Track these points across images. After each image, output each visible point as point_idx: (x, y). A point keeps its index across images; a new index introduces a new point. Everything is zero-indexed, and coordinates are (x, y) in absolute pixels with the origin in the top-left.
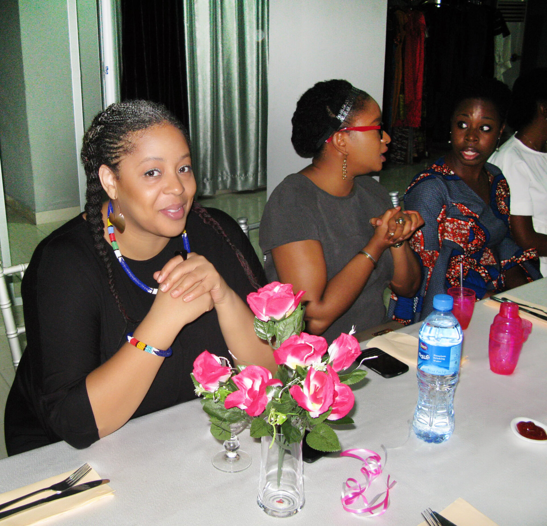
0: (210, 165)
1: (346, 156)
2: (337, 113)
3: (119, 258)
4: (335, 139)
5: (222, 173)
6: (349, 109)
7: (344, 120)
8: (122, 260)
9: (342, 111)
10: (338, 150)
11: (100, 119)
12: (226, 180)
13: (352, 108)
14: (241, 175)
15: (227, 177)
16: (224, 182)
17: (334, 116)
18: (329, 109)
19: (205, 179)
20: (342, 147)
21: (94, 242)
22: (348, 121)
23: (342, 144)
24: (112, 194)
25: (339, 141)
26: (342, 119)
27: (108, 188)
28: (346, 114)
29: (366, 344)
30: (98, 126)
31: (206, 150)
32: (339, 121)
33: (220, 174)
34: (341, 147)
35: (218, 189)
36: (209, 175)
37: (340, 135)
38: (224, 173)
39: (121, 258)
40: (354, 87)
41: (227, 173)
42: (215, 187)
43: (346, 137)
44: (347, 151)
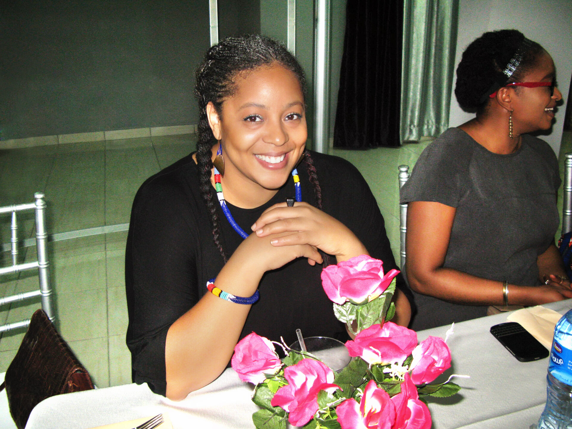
0: (418, 114)
1: (511, 112)
2: (505, 68)
3: (221, 202)
4: (500, 95)
5: (428, 122)
6: (517, 64)
7: (512, 75)
8: (224, 203)
9: (509, 66)
10: (502, 106)
11: (210, 53)
12: (431, 129)
13: (522, 63)
14: (444, 125)
15: (432, 126)
16: (429, 130)
17: (500, 70)
18: (496, 63)
19: (412, 126)
20: (507, 103)
21: (201, 184)
22: (516, 76)
23: (507, 100)
24: (217, 134)
25: (504, 95)
26: (510, 74)
27: (213, 126)
28: (514, 69)
29: (508, 316)
30: (210, 61)
31: (415, 100)
32: (506, 76)
33: (426, 122)
34: (505, 103)
35: (423, 135)
36: (416, 122)
37: (505, 90)
38: (430, 122)
39: (223, 201)
40: (526, 39)
41: (432, 122)
42: (420, 133)
43: (512, 93)
44: (512, 107)
